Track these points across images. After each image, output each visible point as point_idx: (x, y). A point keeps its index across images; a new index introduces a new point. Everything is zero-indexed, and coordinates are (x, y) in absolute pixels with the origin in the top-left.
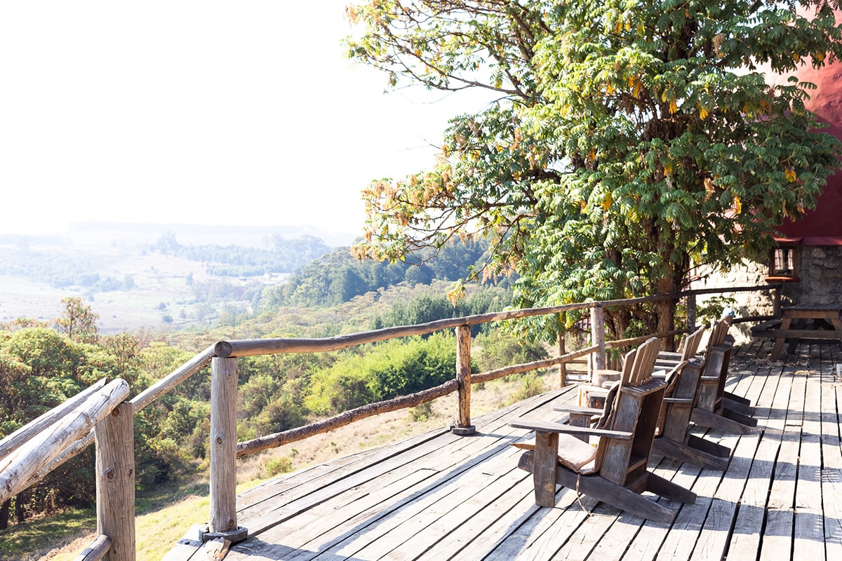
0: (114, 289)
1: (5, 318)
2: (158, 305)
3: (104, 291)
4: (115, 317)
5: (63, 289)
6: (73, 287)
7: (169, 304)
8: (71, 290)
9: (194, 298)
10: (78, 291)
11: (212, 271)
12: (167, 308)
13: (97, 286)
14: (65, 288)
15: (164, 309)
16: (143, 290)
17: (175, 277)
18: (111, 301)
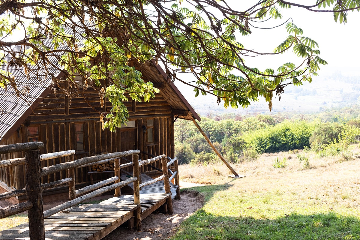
0: (308, 94)
1: (255, 104)
2: (323, 102)
3: (303, 95)
4: (300, 106)
5: (287, 94)
6: (291, 93)
7: (328, 102)
8: (290, 94)
9: (341, 100)
10: (293, 95)
11: (354, 88)
12: (327, 104)
13: (301, 93)
14: (288, 93)
15: (325, 105)
16: (320, 95)
17: (336, 90)
18: (304, 100)
